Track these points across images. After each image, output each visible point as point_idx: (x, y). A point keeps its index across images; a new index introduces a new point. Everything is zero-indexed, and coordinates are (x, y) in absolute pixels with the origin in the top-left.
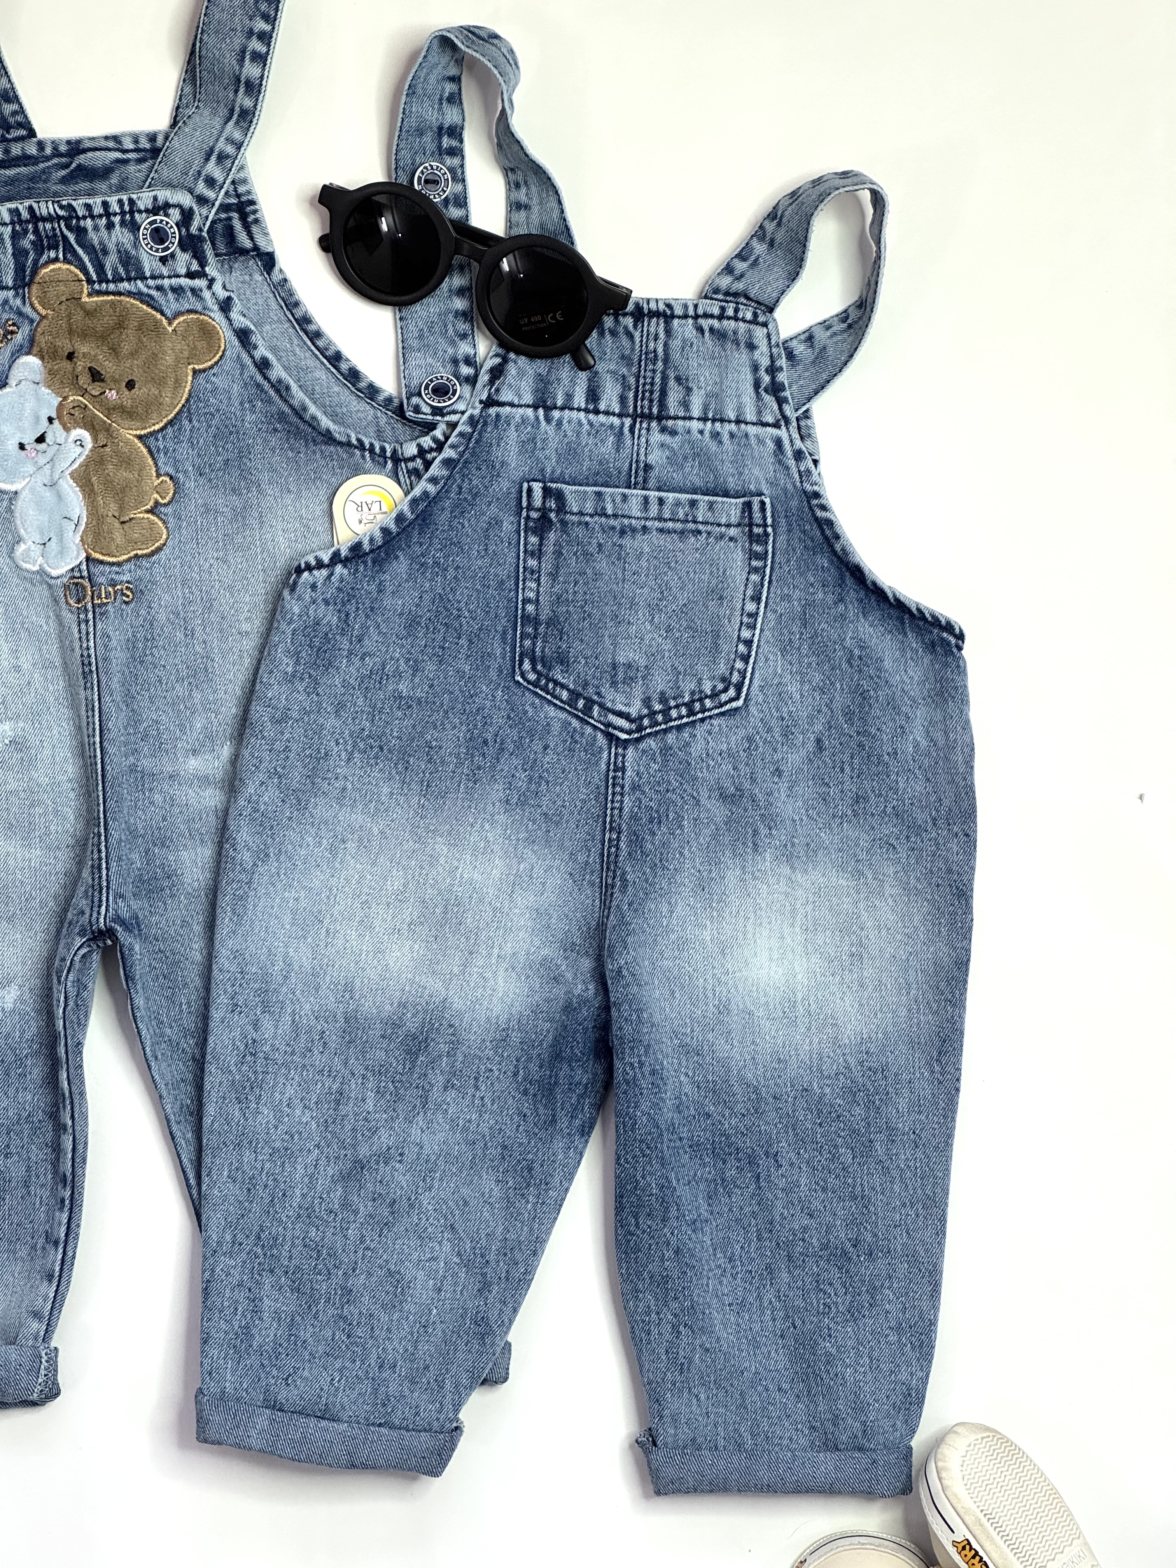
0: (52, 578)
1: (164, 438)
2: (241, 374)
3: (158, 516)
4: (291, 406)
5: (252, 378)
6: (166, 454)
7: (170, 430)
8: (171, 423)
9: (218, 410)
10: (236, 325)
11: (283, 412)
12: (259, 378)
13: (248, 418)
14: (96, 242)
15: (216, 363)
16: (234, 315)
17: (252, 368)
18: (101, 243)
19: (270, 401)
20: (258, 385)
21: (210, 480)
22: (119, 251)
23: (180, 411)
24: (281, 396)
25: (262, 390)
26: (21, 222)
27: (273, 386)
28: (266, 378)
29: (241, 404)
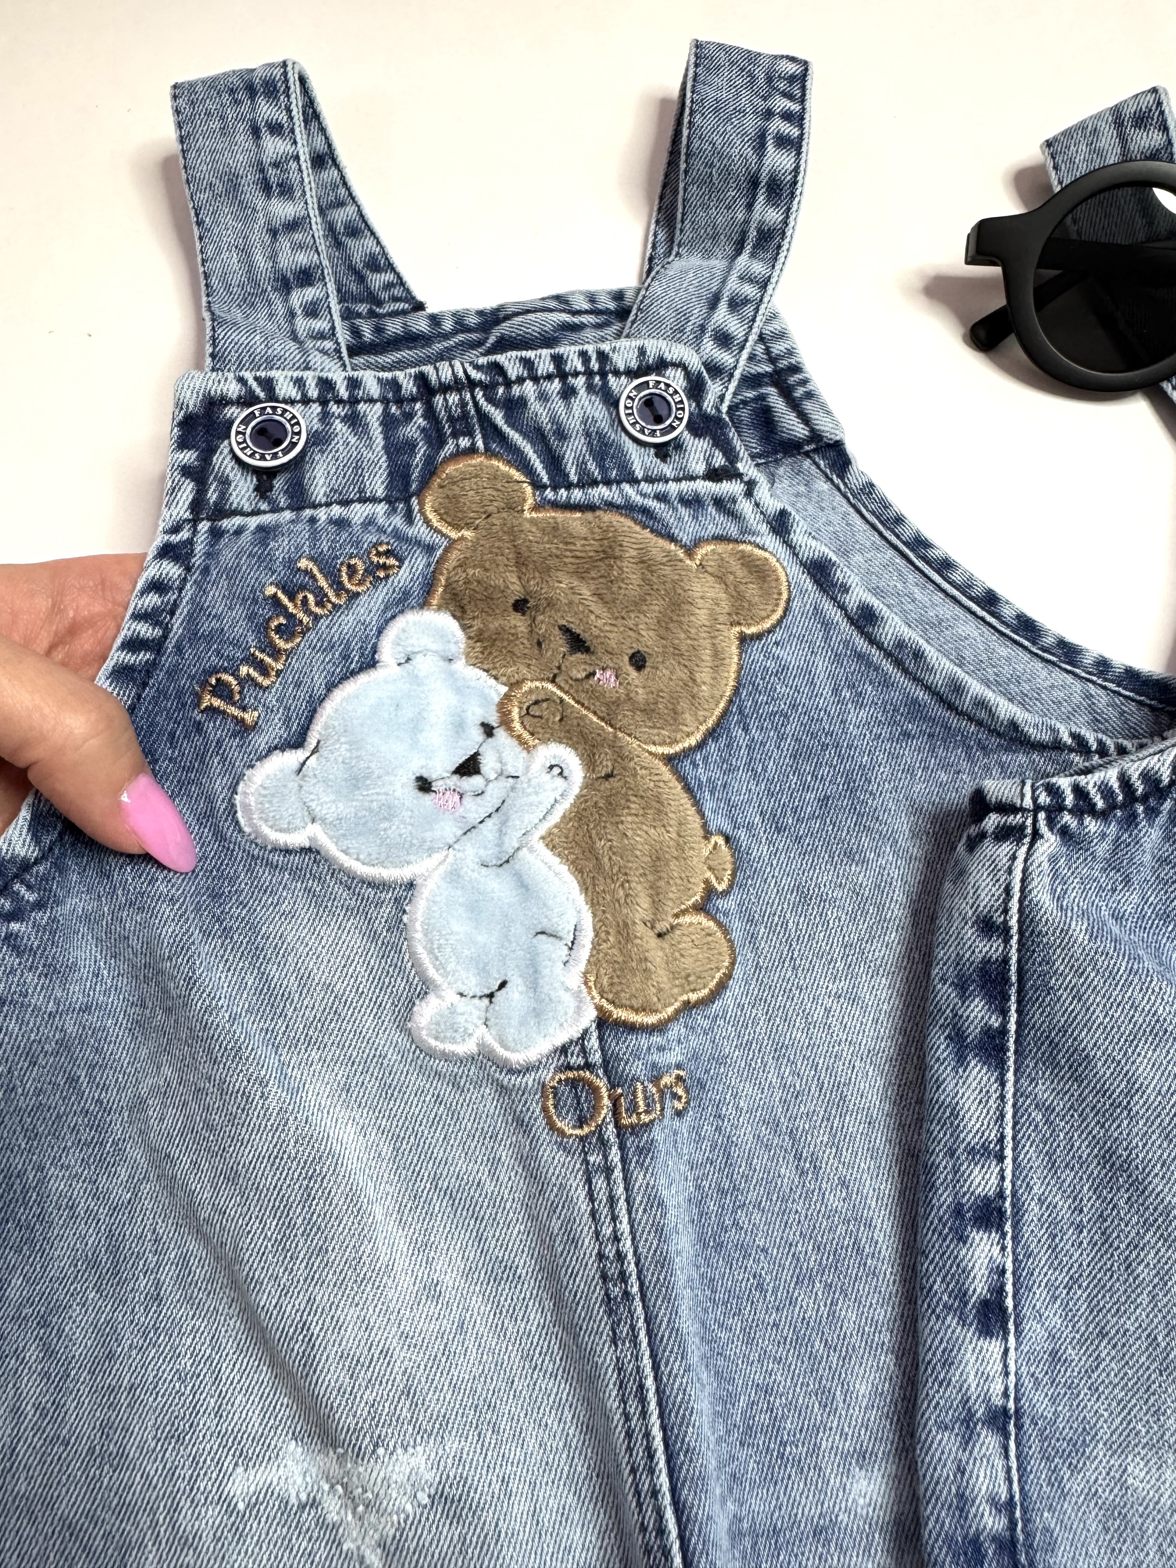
0: (511, 1071)
1: (705, 759)
2: (827, 638)
3: (714, 919)
4: (928, 688)
5: (846, 643)
6: (712, 792)
7: (712, 746)
8: (712, 734)
9: (794, 706)
10: (806, 554)
11: (915, 701)
12: (861, 643)
13: (851, 717)
14: (545, 420)
15: (780, 622)
16: (798, 537)
17: (844, 625)
18: (554, 420)
19: (886, 683)
20: (860, 656)
21: (798, 839)
22: (588, 434)
23: (725, 713)
24: (906, 671)
25: (869, 664)
26: (400, 401)
27: (888, 654)
28: (872, 641)
29: (836, 691)
